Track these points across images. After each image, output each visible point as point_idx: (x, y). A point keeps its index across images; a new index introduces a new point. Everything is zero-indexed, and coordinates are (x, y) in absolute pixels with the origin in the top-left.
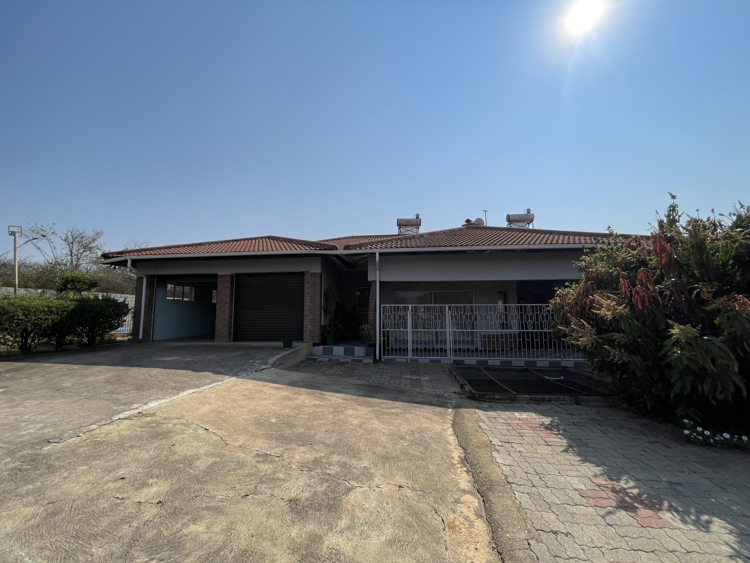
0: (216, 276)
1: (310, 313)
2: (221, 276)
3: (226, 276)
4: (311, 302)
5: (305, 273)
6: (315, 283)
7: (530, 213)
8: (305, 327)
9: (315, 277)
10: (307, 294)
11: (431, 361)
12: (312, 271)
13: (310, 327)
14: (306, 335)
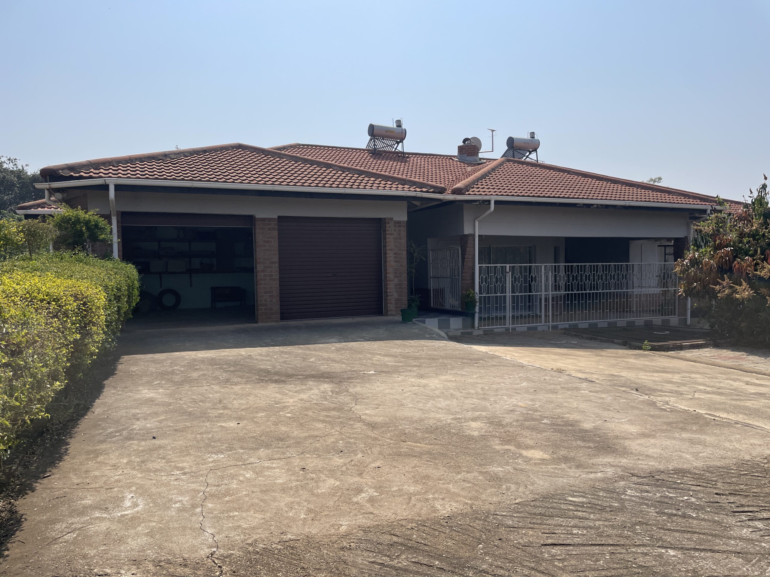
0: (251, 218)
1: (395, 276)
2: (263, 220)
3: (270, 220)
4: (395, 261)
5: (387, 221)
6: (399, 234)
7: (534, 137)
8: (390, 295)
9: (399, 226)
10: (391, 250)
11: (529, 328)
12: (396, 219)
13: (396, 295)
14: (391, 306)
